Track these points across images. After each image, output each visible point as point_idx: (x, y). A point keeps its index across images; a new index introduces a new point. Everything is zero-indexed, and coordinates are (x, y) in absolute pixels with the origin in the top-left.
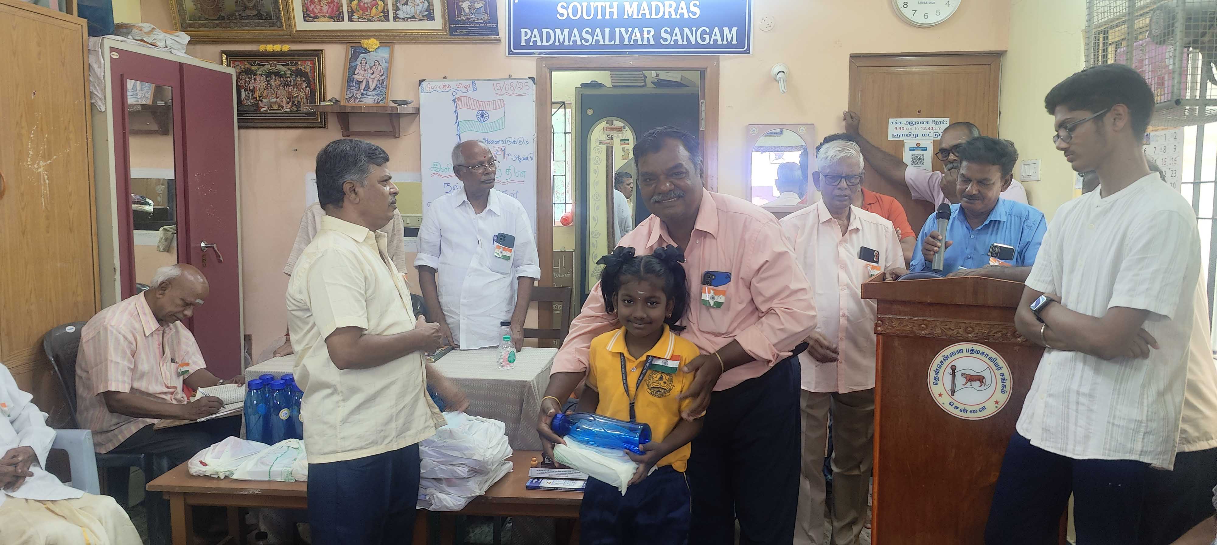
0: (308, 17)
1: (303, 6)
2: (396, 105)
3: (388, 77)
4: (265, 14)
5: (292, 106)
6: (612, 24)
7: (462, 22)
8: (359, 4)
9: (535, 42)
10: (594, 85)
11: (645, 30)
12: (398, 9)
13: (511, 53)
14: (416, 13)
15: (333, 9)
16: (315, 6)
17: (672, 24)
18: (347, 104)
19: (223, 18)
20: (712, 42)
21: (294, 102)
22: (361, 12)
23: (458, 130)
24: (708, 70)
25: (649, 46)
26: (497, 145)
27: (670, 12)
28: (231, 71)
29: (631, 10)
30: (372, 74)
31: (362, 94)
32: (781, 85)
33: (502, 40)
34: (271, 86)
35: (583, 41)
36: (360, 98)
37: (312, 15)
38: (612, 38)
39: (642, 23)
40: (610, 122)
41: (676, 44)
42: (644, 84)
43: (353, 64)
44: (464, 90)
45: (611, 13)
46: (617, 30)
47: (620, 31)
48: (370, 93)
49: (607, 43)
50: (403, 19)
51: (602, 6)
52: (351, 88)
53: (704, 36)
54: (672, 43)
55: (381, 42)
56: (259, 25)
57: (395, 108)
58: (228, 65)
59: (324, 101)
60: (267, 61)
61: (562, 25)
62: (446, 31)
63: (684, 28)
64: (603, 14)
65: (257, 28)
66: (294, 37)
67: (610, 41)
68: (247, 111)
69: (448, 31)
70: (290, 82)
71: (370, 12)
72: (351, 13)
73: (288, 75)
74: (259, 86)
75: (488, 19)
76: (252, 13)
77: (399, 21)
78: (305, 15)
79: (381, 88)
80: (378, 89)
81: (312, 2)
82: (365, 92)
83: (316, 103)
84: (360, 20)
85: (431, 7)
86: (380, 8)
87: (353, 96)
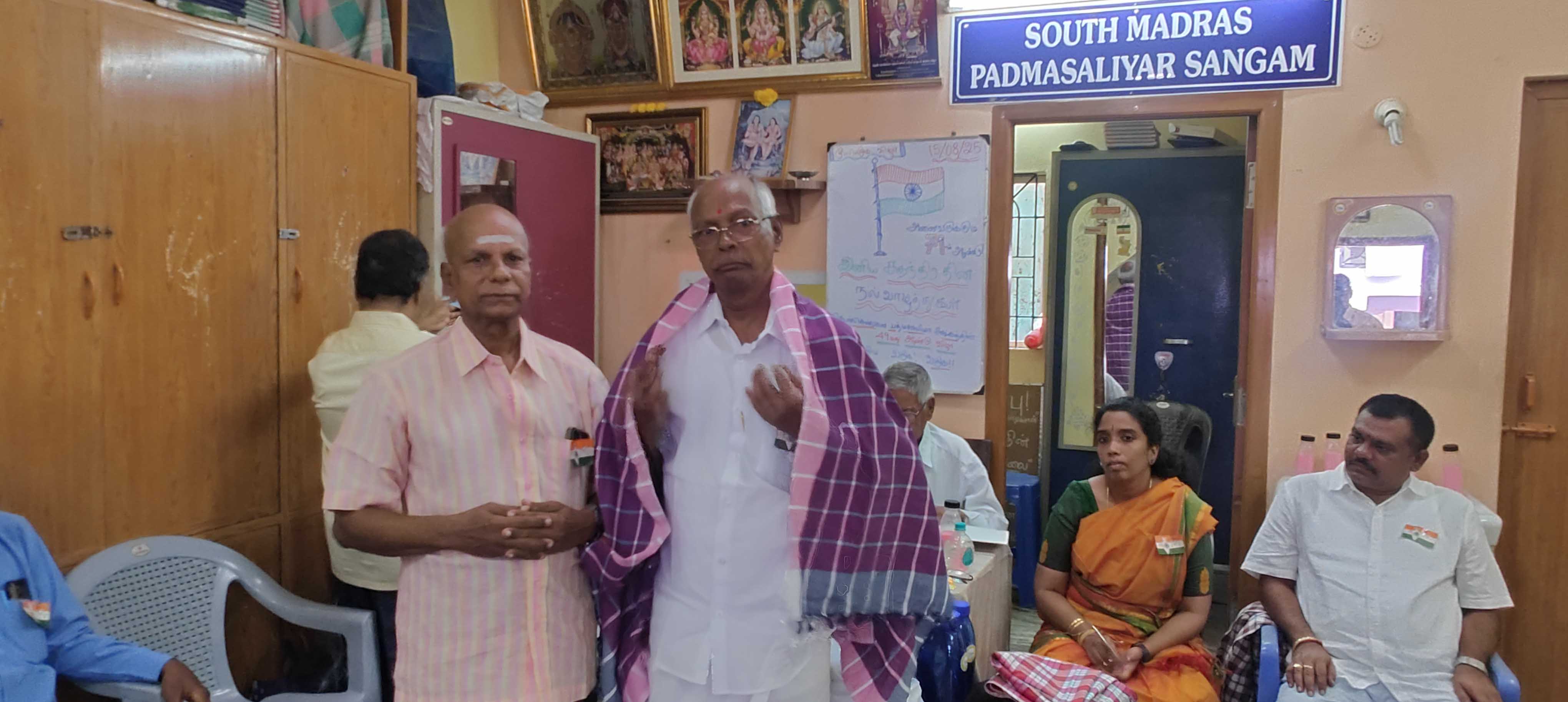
0: (689, 64)
1: (683, 50)
2: (795, 179)
3: (786, 141)
4: (638, 64)
6: (1108, 51)
7: (889, 59)
8: (752, 44)
9: (991, 83)
10: (1081, 147)
11: (1161, 56)
12: (802, 46)
13: (956, 100)
14: (826, 52)
15: (720, 52)
16: (698, 50)
17: (1204, 44)
19: (588, 73)
20: (1270, 70)
21: (668, 178)
22: (755, 53)
23: (879, 212)
24: (1263, 114)
25: (1165, 81)
26: (932, 232)
27: (1202, 30)
28: (596, 140)
29: (1138, 28)
30: (768, 136)
31: (753, 165)
32: (1393, 132)
33: (944, 82)
35: (1063, 78)
36: (750, 170)
37: (694, 62)
38: (1108, 71)
39: (1155, 47)
40: (1103, 200)
41: (1210, 76)
42: (1155, 143)
43: (743, 125)
44: (888, 155)
45: (1108, 35)
46: (1116, 59)
47: (1120, 61)
48: (761, 163)
49: (1100, 79)
50: (810, 60)
51: (1094, 25)
53: (1258, 61)
54: (1204, 74)
55: (779, 94)
56: (631, 78)
57: (793, 181)
58: (593, 132)
59: (705, 174)
60: (638, 126)
61: (1032, 57)
62: (866, 74)
63: (1225, 51)
64: (1095, 37)
65: (629, 83)
66: (671, 91)
67: (1105, 76)
68: (612, 191)
69: (869, 74)
70: (665, 151)
71: (767, 53)
72: (743, 56)
73: (663, 143)
74: (627, 158)
75: (924, 53)
76: (622, 63)
77: (803, 63)
78: (686, 62)
79: (777, 156)
80: (772, 157)
81: (695, 45)
82: (756, 162)
83: (694, 177)
84: (754, 65)
85: (847, 42)
86: (780, 47)
87: (741, 167)
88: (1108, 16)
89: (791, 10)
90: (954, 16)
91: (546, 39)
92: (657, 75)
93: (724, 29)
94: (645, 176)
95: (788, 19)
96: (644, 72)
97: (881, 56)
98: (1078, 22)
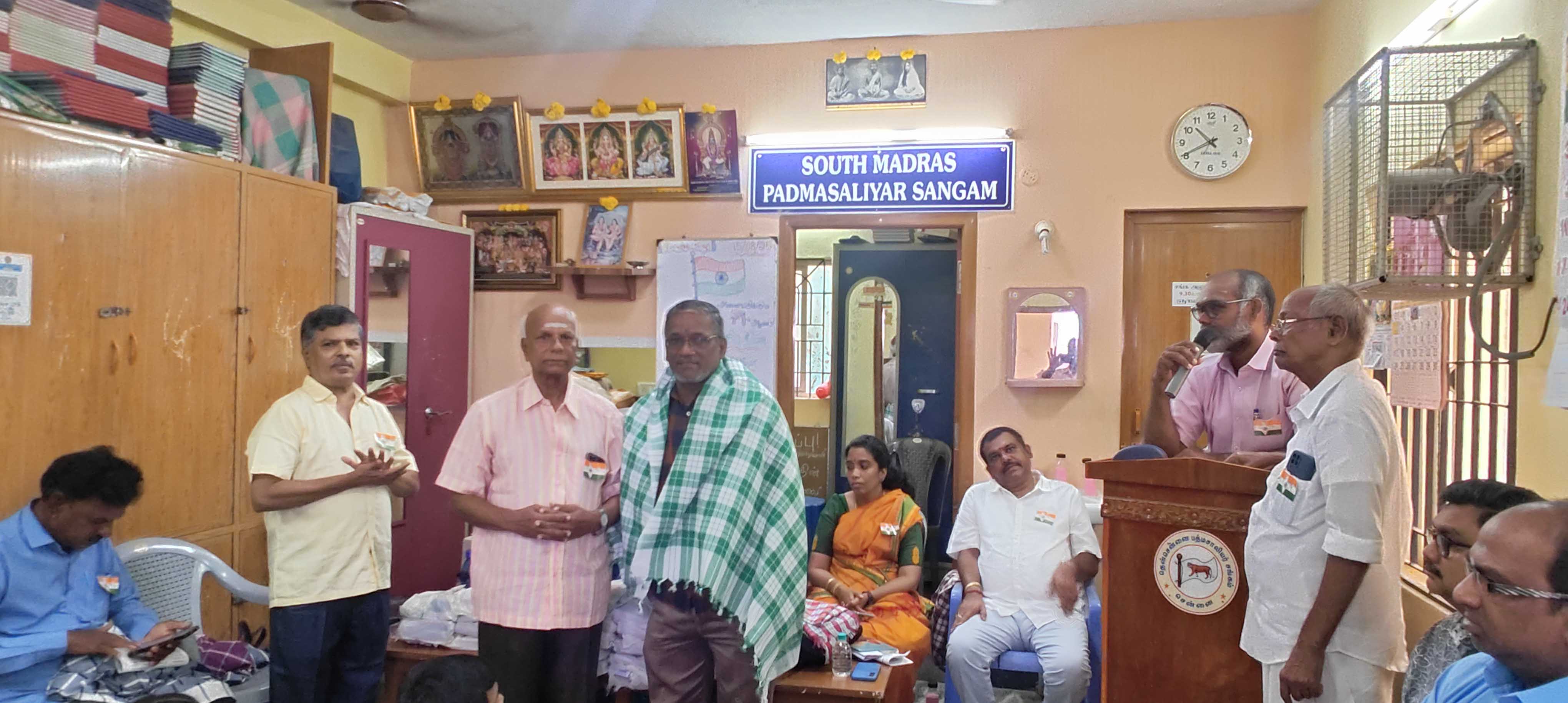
0: (548, 175)
1: (543, 165)
2: (630, 267)
3: (625, 237)
4: (506, 174)
6: (861, 179)
7: (703, 179)
8: (598, 162)
9: (778, 199)
10: (855, 240)
11: (896, 185)
12: (636, 165)
13: (753, 210)
14: (655, 170)
15: (572, 168)
16: (555, 165)
17: (925, 178)
19: (464, 178)
20: (969, 198)
22: (600, 169)
24: (966, 228)
25: (900, 202)
26: (737, 308)
27: (923, 166)
28: (470, 232)
29: (881, 165)
30: (610, 233)
31: (598, 255)
32: (1043, 245)
33: (744, 197)
35: (829, 197)
36: (596, 260)
37: (552, 174)
38: (861, 193)
39: (893, 178)
40: (873, 282)
41: (930, 201)
42: (910, 239)
43: (591, 224)
44: (703, 250)
45: (860, 168)
46: (866, 185)
47: (869, 186)
48: (606, 254)
49: (855, 199)
50: (643, 177)
51: (850, 160)
53: (961, 191)
54: (926, 198)
55: (620, 201)
56: (500, 184)
57: (630, 270)
58: (468, 226)
59: (561, 262)
60: (506, 221)
61: (807, 181)
62: (686, 189)
63: (939, 183)
64: (851, 168)
66: (533, 196)
67: (859, 196)
69: (688, 188)
70: (527, 242)
71: (610, 170)
72: (590, 172)
73: (526, 235)
74: (496, 247)
75: (729, 175)
76: (492, 173)
77: (638, 178)
78: (545, 174)
79: (618, 249)
80: (614, 250)
81: (553, 161)
82: (601, 253)
83: (551, 265)
84: (599, 178)
85: (671, 164)
86: (620, 166)
87: (589, 257)
88: (860, 154)
89: (629, 138)
90: (750, 149)
91: (429, 151)
92: (521, 182)
93: (575, 150)
94: (511, 261)
97: (698, 175)
98: (839, 157)
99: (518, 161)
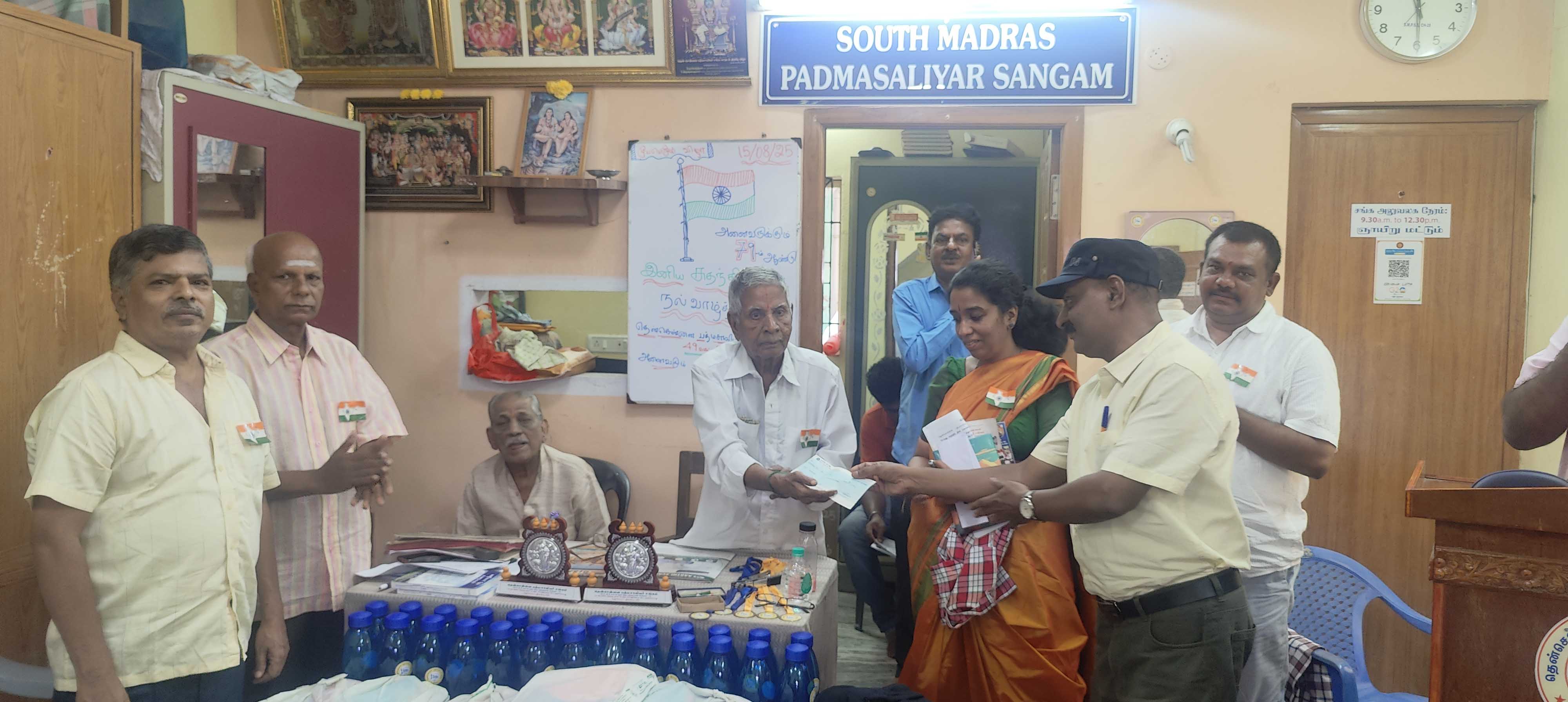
0: (472, 48)
2: (594, 177)
3: (583, 137)
4: (411, 46)
5: (444, 178)
6: (920, 59)
7: (695, 55)
9: (803, 85)
10: (878, 153)
11: (971, 67)
12: (599, 36)
13: (765, 101)
14: (627, 43)
15: (507, 38)
16: (482, 34)
17: (1011, 58)
18: (523, 176)
19: (350, 51)
20: (1073, 86)
21: (446, 172)
22: (547, 41)
23: (685, 216)
24: (1067, 129)
25: (975, 91)
26: (742, 238)
27: (1009, 42)
28: (359, 126)
29: (949, 39)
30: (561, 131)
31: (545, 162)
32: (1186, 151)
33: (754, 82)
34: (415, 149)
35: (875, 84)
36: (542, 167)
37: (476, 46)
38: (919, 79)
39: (965, 57)
40: (898, 207)
41: (1017, 89)
42: (951, 152)
43: (534, 118)
44: (696, 156)
45: (919, 43)
46: (927, 68)
47: (932, 69)
48: (556, 160)
49: (912, 86)
50: (609, 52)
51: (905, 32)
52: (530, 152)
53: (1061, 77)
54: (1012, 87)
55: (574, 86)
56: (402, 60)
57: (593, 182)
58: (356, 119)
59: (490, 171)
60: (411, 113)
61: (844, 60)
62: (671, 70)
63: (1030, 65)
64: (907, 44)
65: (399, 66)
66: (451, 78)
67: (916, 84)
68: (379, 185)
69: (673, 69)
70: (443, 143)
71: (561, 42)
72: (533, 44)
73: (440, 134)
74: (398, 149)
75: (733, 51)
76: (389, 44)
77: (602, 55)
78: (468, 47)
79: (573, 152)
80: (568, 154)
81: (478, 28)
82: (549, 159)
83: (477, 174)
84: (546, 53)
85: (650, 35)
86: (575, 36)
87: (532, 163)
88: (919, 24)
90: (763, 14)
92: (433, 57)
93: (512, 13)
94: (419, 169)
95: (584, 7)
96: (418, 55)
98: (890, 28)
99: (427, 28)
